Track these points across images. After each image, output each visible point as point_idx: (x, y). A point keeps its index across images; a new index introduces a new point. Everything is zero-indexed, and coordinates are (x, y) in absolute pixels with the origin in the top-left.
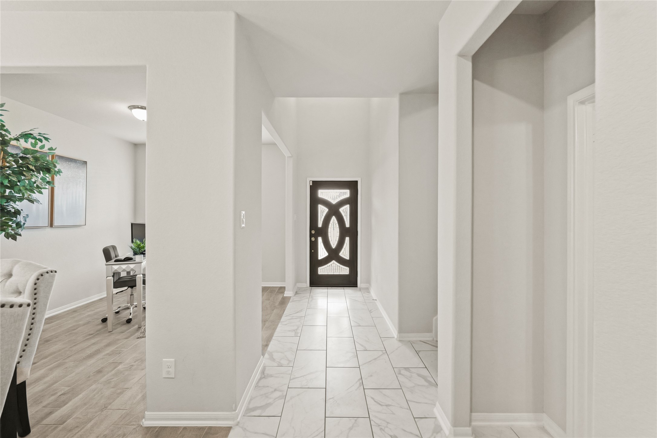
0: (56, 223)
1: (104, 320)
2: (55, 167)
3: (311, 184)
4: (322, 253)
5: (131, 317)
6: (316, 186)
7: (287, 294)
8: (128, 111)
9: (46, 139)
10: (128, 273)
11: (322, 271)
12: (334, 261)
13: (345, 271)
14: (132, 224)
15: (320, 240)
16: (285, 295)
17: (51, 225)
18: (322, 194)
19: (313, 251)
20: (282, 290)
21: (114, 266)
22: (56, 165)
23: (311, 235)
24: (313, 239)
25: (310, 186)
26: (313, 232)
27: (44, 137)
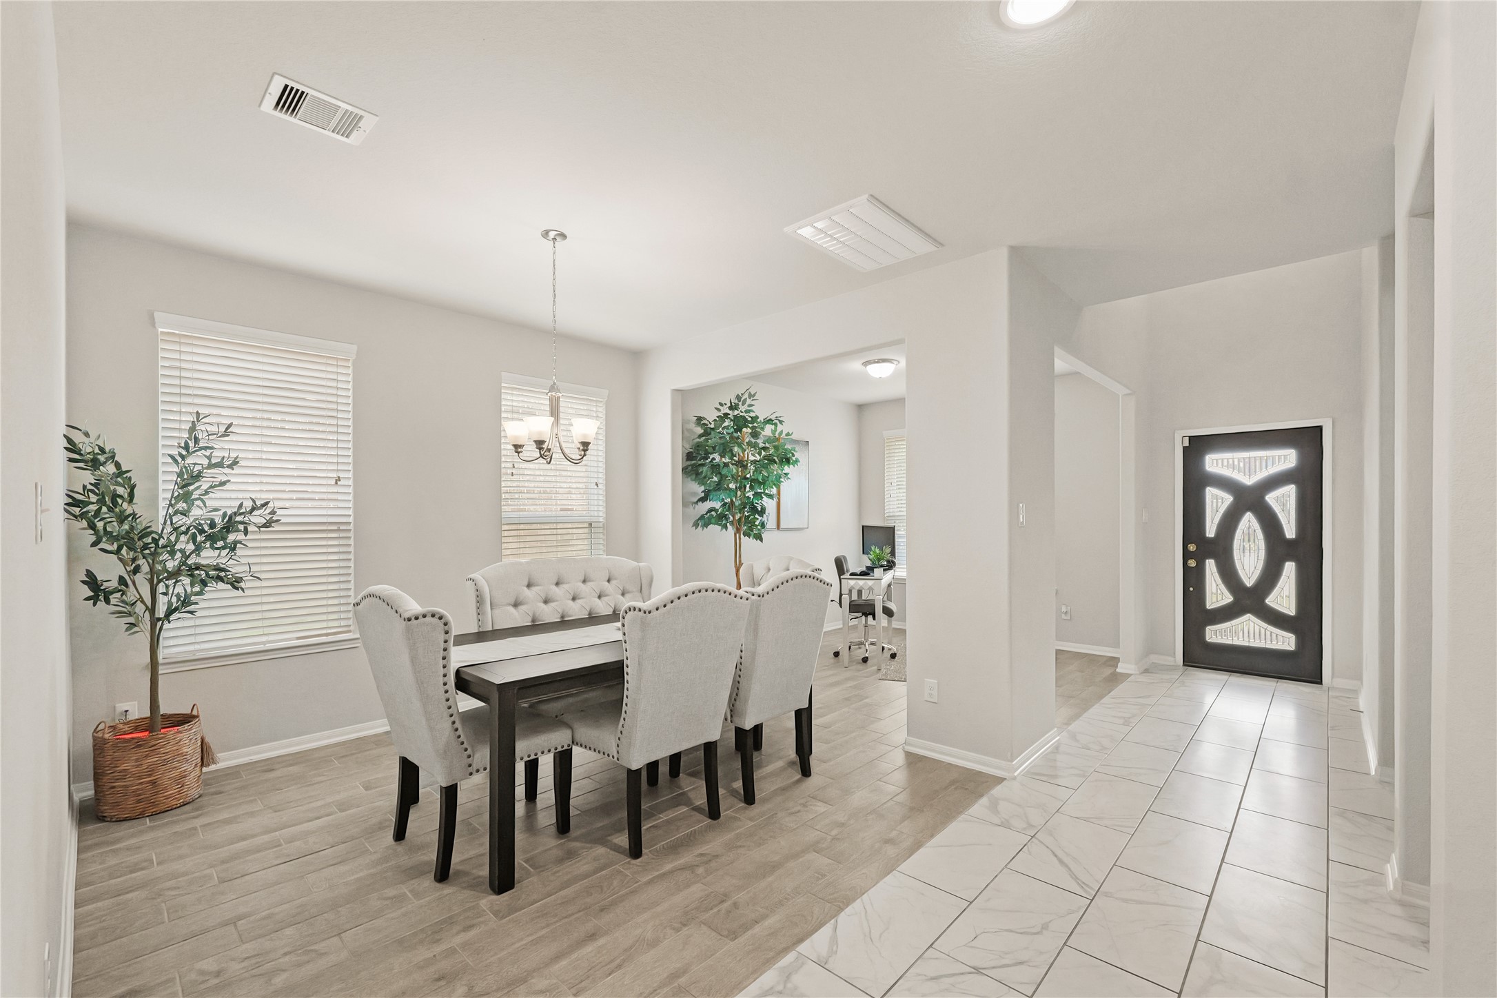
0: (782, 526)
1: (837, 654)
2: (793, 455)
3: (1186, 444)
4: (1217, 594)
5: (867, 655)
6: (1197, 447)
7: (1121, 668)
8: (863, 367)
9: (781, 422)
10: (860, 592)
11: (1216, 634)
12: (1249, 616)
13: (1285, 641)
14: (863, 527)
15: (1211, 565)
16: (1117, 670)
17: (778, 527)
18: (1215, 463)
19: (1191, 589)
20: (1114, 661)
21: (849, 581)
22: (795, 453)
23: (1186, 555)
24: (1192, 563)
25: (1184, 448)
26: (1192, 547)
27: (779, 420)
